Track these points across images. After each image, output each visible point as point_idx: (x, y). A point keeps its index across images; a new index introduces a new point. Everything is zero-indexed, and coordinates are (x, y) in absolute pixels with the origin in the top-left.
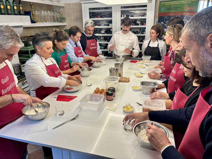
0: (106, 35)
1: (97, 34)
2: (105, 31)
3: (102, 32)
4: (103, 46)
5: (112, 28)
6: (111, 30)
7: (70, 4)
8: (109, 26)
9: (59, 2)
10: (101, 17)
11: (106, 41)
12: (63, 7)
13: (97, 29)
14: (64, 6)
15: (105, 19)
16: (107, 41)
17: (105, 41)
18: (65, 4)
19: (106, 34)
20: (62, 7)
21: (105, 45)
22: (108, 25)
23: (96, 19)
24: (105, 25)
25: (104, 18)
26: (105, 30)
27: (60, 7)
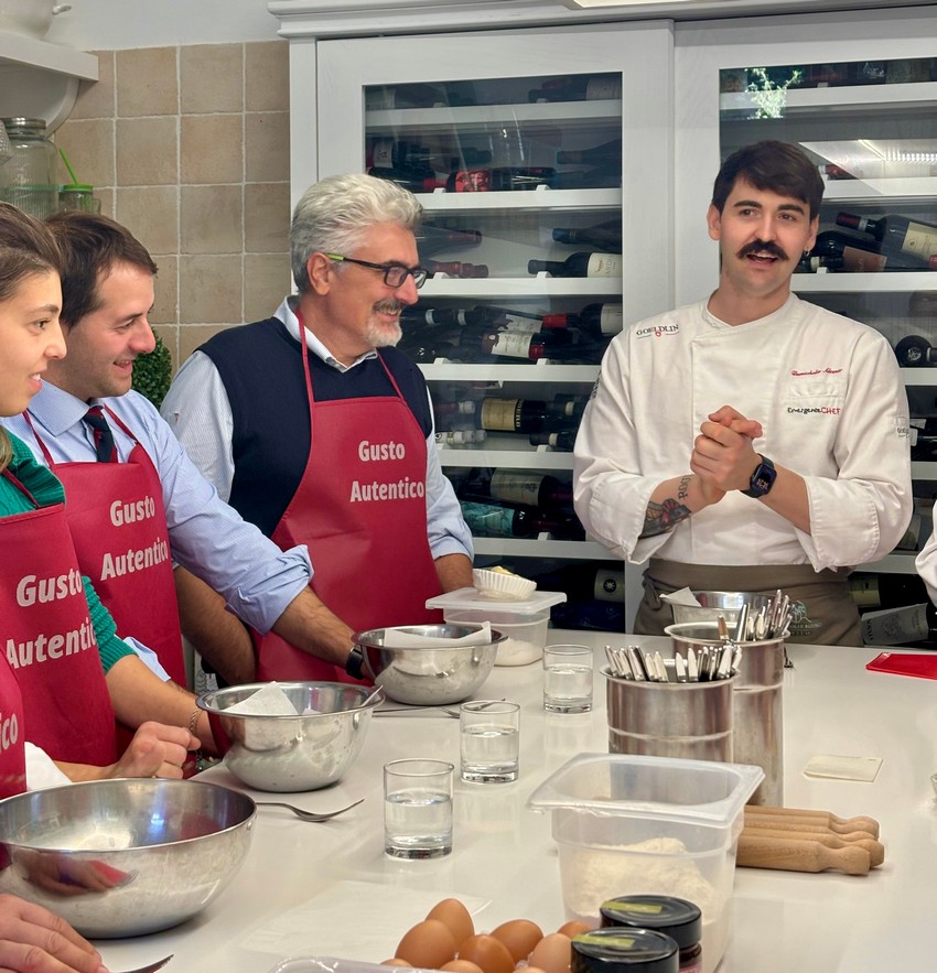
0: (543, 372)
1: (439, 361)
2: (536, 339)
3: (497, 350)
4: (506, 504)
5: (616, 300)
6: (606, 320)
7: (166, 54)
8: (583, 273)
9: (41, 28)
10: (498, 180)
11: (541, 448)
12: (84, 85)
13: (443, 305)
14: (90, 72)
15: (543, 198)
16: (553, 438)
17: (535, 443)
18: (104, 57)
19: (542, 362)
20: (71, 88)
21: (532, 497)
22: (575, 268)
23: (439, 200)
24: (534, 268)
25: (531, 187)
26: (537, 330)
27: (51, 82)
